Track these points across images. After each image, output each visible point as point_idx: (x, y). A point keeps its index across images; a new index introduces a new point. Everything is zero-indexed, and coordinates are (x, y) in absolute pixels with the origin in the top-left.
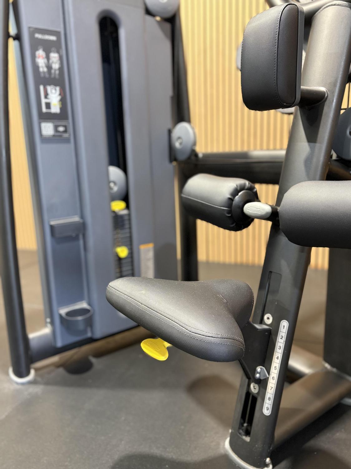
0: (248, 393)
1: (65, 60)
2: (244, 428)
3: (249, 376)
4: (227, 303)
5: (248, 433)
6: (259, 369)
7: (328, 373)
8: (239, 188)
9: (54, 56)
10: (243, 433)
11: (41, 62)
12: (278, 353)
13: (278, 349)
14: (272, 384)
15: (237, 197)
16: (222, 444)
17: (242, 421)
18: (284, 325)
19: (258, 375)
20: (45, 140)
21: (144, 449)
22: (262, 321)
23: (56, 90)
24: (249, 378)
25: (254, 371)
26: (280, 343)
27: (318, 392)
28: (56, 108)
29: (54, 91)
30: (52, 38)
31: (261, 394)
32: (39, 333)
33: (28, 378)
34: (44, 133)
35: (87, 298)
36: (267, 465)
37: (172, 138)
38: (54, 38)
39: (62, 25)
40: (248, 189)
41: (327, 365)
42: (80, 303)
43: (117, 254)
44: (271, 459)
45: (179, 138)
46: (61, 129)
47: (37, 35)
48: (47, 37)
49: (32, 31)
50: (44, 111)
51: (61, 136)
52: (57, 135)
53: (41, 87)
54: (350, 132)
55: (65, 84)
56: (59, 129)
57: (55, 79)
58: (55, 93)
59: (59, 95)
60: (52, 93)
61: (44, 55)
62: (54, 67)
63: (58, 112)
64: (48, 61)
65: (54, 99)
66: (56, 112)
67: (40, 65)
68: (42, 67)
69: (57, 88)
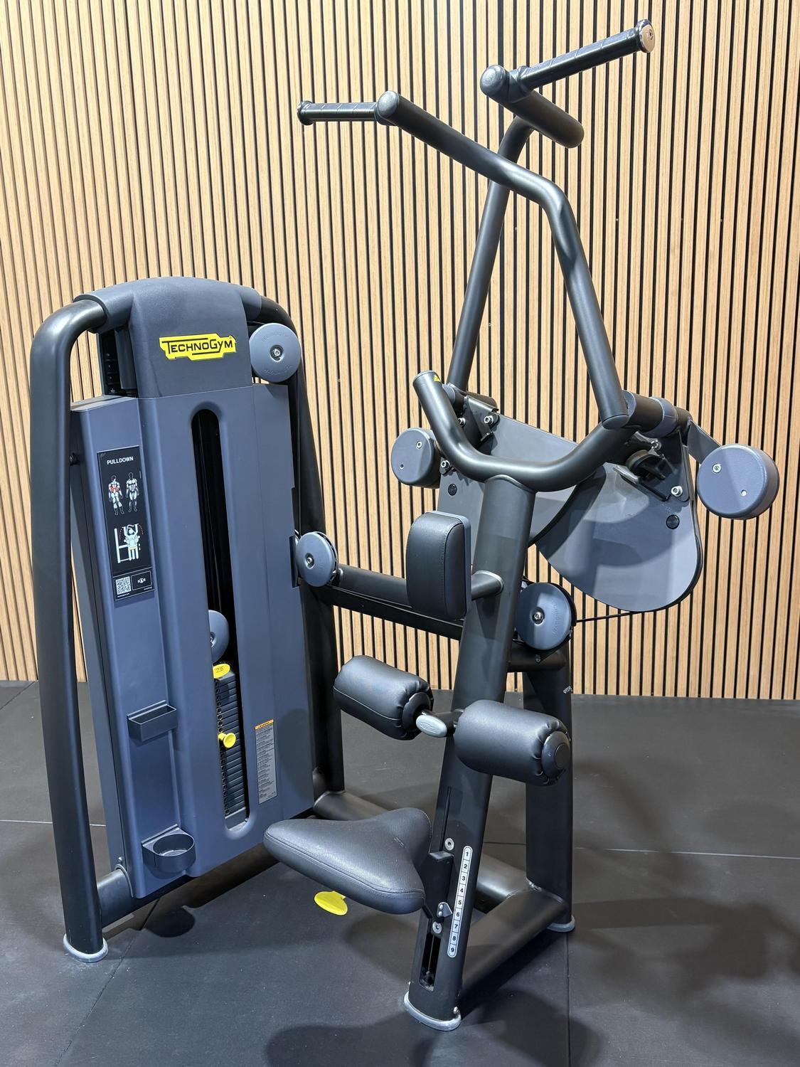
0: (430, 935)
2: (426, 977)
3: (431, 914)
4: (404, 847)
5: (431, 982)
6: (441, 906)
9: (132, 483)
10: (425, 983)
11: (115, 496)
15: (407, 704)
16: (400, 1000)
17: (424, 969)
18: (468, 852)
19: (440, 913)
20: (119, 600)
21: (302, 1020)
22: (442, 848)
23: (134, 529)
24: (429, 916)
25: (436, 908)
27: (516, 924)
28: (133, 554)
29: (131, 531)
30: (128, 459)
31: (444, 934)
32: (110, 879)
33: (101, 952)
34: (119, 592)
35: (179, 819)
36: (454, 1016)
37: (298, 549)
38: (132, 459)
39: (141, 438)
40: (420, 690)
41: (530, 883)
42: (170, 828)
43: (221, 742)
44: (459, 1008)
45: (309, 555)
46: (142, 581)
47: (109, 462)
48: (122, 460)
49: (103, 458)
50: (119, 561)
51: (142, 590)
52: (137, 589)
53: (116, 530)
54: (533, 617)
55: (146, 516)
56: (139, 581)
57: (134, 514)
58: (133, 534)
59: (138, 535)
60: (129, 534)
61: (119, 487)
62: (131, 499)
63: (137, 558)
64: (124, 492)
65: (132, 542)
66: (134, 558)
67: (114, 501)
68: (117, 503)
69: (136, 525)
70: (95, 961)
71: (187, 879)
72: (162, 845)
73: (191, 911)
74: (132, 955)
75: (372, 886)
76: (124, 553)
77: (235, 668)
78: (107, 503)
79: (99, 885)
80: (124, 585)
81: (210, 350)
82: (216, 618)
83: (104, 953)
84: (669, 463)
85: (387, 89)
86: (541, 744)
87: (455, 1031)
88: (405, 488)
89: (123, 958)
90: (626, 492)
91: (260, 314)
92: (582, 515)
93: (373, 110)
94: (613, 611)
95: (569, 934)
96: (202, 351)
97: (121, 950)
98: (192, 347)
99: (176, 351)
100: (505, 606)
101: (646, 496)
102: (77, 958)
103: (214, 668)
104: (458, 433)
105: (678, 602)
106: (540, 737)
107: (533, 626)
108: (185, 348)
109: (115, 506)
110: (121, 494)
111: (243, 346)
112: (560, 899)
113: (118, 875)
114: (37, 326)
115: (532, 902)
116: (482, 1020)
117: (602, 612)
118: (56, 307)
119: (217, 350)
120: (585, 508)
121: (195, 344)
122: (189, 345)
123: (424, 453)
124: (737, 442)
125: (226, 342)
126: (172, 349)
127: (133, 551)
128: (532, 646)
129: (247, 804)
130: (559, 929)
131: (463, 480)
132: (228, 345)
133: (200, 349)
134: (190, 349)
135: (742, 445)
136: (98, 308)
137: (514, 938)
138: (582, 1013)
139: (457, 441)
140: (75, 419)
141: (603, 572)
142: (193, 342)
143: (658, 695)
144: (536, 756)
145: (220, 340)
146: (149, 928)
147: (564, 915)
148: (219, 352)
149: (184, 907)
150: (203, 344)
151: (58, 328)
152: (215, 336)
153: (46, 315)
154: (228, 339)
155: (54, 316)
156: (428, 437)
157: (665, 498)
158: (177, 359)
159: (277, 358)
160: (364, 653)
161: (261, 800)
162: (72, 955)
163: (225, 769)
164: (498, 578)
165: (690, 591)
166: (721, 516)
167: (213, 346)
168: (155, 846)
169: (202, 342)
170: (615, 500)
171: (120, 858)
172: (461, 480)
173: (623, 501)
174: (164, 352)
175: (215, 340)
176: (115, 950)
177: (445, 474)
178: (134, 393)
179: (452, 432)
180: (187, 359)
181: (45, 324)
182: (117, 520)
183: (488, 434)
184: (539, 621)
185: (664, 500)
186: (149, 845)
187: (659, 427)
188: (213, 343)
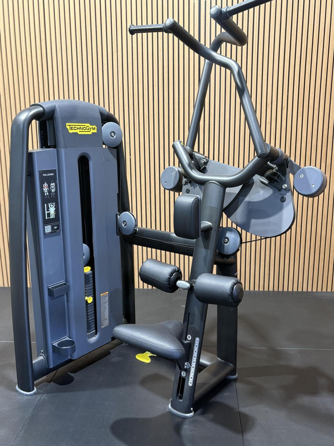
0: (180, 377)
1: (59, 187)
2: (179, 396)
4: (174, 334)
5: (181, 398)
6: (186, 364)
7: (220, 363)
8: (173, 272)
9: (52, 185)
10: (178, 399)
11: (46, 190)
12: (195, 354)
13: (195, 352)
14: (193, 370)
15: (172, 277)
16: (167, 407)
17: (178, 393)
19: (185, 367)
20: (46, 235)
22: (186, 339)
23: (53, 205)
24: (181, 369)
25: (184, 365)
26: (196, 349)
27: (215, 374)
28: (53, 216)
29: (52, 206)
30: (51, 174)
31: (187, 376)
32: (38, 359)
33: (34, 391)
34: (46, 232)
35: (68, 334)
36: (191, 412)
37: (119, 220)
38: (53, 174)
39: (57, 166)
40: (177, 271)
41: (219, 359)
42: (64, 337)
43: (87, 301)
44: (193, 409)
45: (124, 221)
46: (56, 228)
47: (44, 175)
48: (49, 175)
49: (41, 173)
50: (47, 218)
51: (56, 232)
52: (54, 231)
53: (45, 205)
54: (224, 241)
55: (58, 200)
56: (54, 228)
57: (53, 198)
58: (53, 207)
59: (55, 207)
60: (51, 207)
61: (47, 186)
62: (52, 191)
63: (54, 217)
64: (49, 189)
65: (52, 210)
66: (53, 218)
67: (45, 192)
68: (46, 193)
69: (54, 203)
70: (31, 395)
71: (71, 361)
72: (61, 344)
73: (72, 375)
74: (48, 393)
75: (164, 347)
76: (49, 215)
77: (93, 269)
78: (42, 192)
79: (34, 362)
80: (48, 229)
81: (86, 130)
82: (85, 247)
83: (35, 392)
84: (281, 176)
85: (168, 18)
86: (232, 288)
87: (192, 418)
88: (167, 191)
89: (43, 394)
90: (263, 188)
91: (107, 118)
92: (244, 199)
93: (162, 27)
94: (258, 238)
95: (235, 380)
96: (83, 130)
97: (42, 391)
98: (79, 128)
99: (73, 130)
100: (213, 235)
101: (271, 190)
102: (23, 394)
103: (84, 268)
104: (192, 165)
105: (285, 232)
106: (232, 285)
107: (224, 245)
108: (77, 128)
109: (46, 194)
110: (48, 189)
111: (99, 130)
112: (232, 365)
113: (41, 358)
114: (14, 116)
115: (220, 367)
116: (203, 414)
117: (254, 238)
118: (23, 108)
119: (89, 131)
120: (245, 196)
121: (80, 127)
122: (78, 128)
123: (175, 177)
124: (310, 165)
125: (93, 128)
126: (71, 128)
127: (52, 214)
128: (224, 254)
129: (96, 329)
130: (231, 378)
131: (193, 187)
132: (94, 129)
133: (82, 129)
134: (78, 129)
135: (312, 167)
136: (41, 109)
137: (214, 380)
138: (245, 410)
139: (191, 168)
140: (30, 156)
141: (253, 221)
142: (80, 126)
143: (261, 290)
144: (231, 293)
145: (91, 127)
146: (55, 382)
147: (233, 372)
148: (90, 132)
149: (69, 373)
150: (84, 127)
151: (24, 117)
152: (88, 125)
153: (18, 111)
154: (94, 127)
155: (22, 112)
156: (177, 170)
157: (280, 189)
158: (73, 133)
159: (113, 137)
160: (152, 258)
161: (102, 327)
162: (20, 393)
163: (87, 313)
164: (210, 224)
165: (290, 228)
166: (304, 195)
167: (88, 129)
168: (58, 344)
169: (83, 127)
170: (258, 192)
171: (42, 351)
172: (191, 186)
173: (262, 192)
174: (68, 129)
175: (88, 126)
176: (40, 391)
177: (184, 185)
178: (55, 146)
179: (189, 165)
180: (77, 133)
181: (18, 115)
182: (46, 200)
183: (204, 167)
184: (226, 243)
185: (280, 191)
186: (56, 344)
187: (277, 160)
188: (88, 127)
